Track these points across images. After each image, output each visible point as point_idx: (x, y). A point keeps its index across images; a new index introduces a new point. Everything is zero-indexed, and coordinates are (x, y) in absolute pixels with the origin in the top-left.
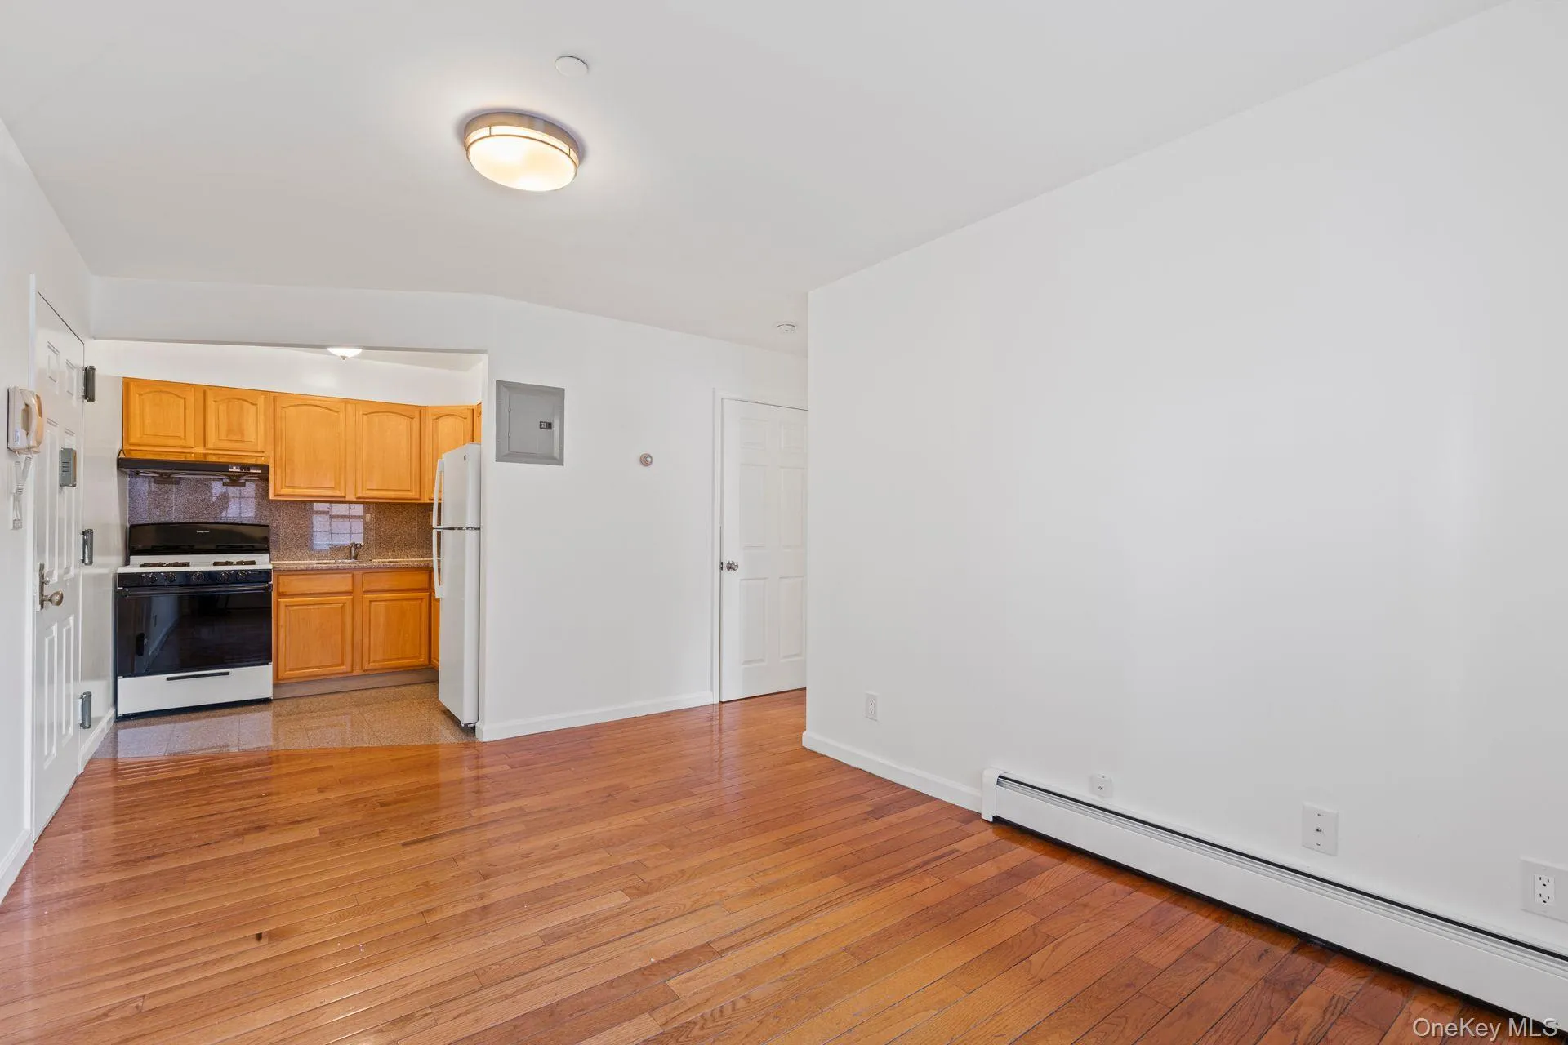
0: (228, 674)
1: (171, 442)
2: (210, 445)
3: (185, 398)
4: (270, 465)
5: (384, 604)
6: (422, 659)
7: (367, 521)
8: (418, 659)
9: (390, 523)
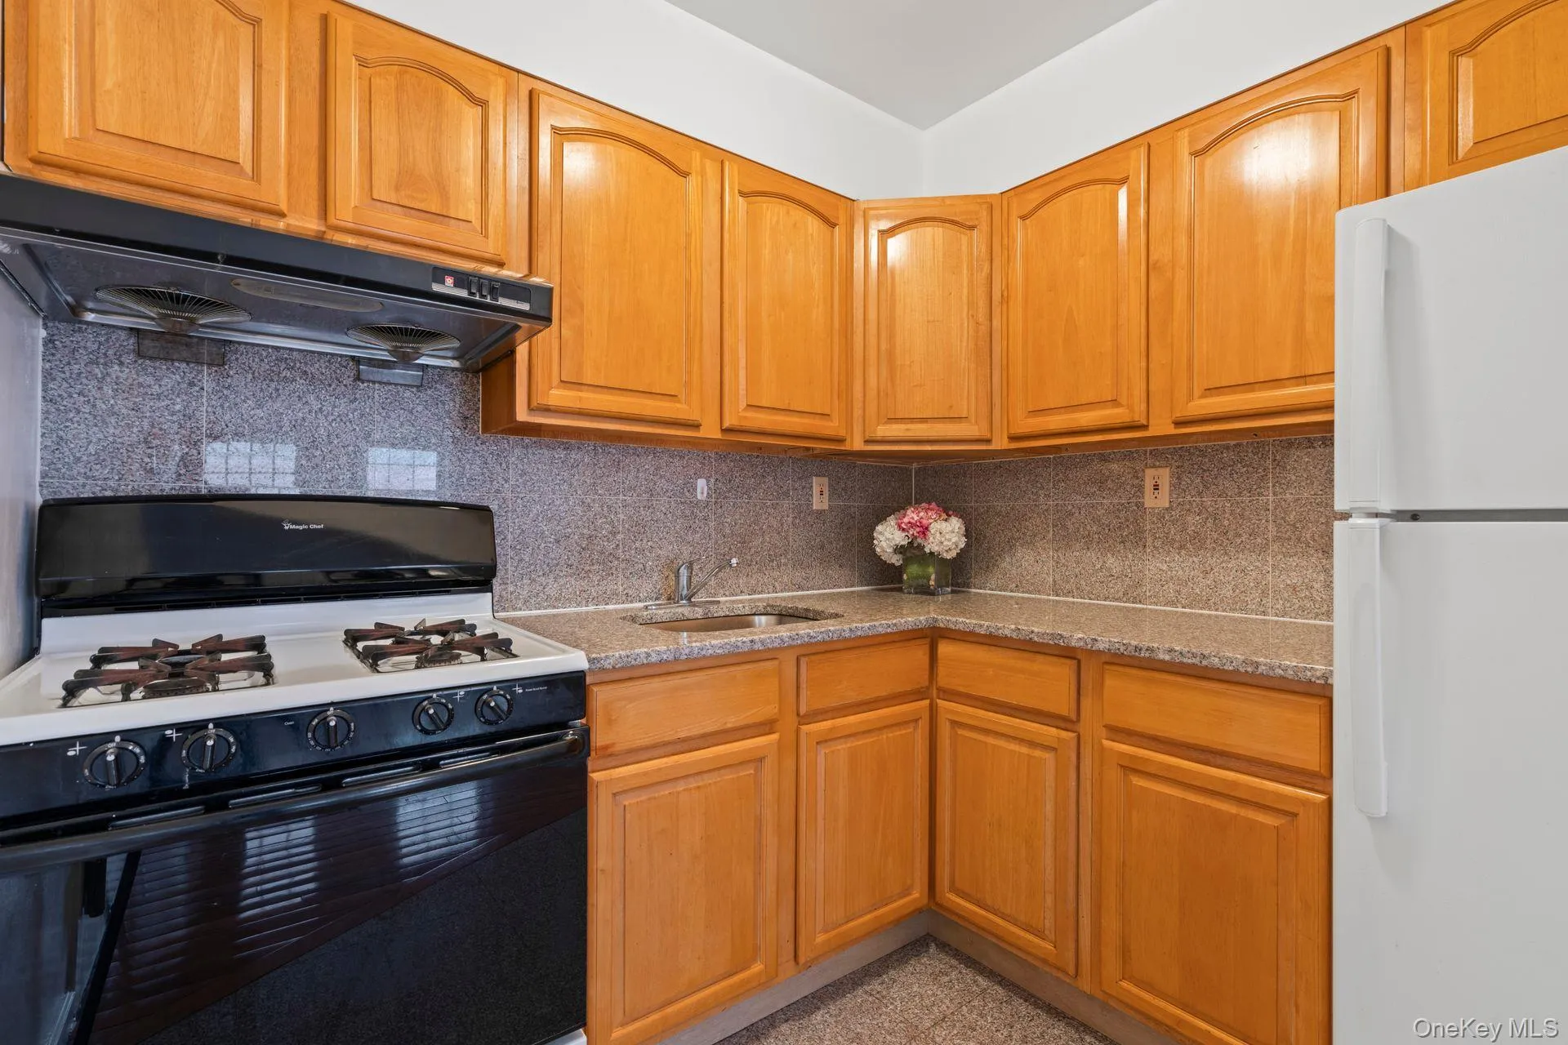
1: (211, 178)
2: (341, 213)
3: (255, 22)
4: (551, 290)
5: (844, 746)
6: (916, 895)
7: (699, 497)
8: (910, 894)
9: (744, 505)
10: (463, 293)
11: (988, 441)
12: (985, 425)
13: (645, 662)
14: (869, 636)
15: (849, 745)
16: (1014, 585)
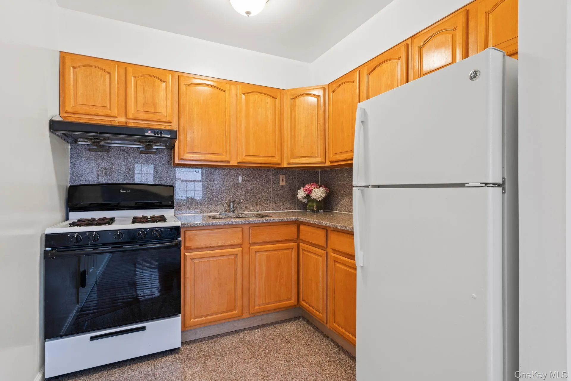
0: (143, 328)
1: (100, 111)
2: (130, 115)
3: (110, 73)
4: (177, 131)
5: (265, 254)
6: (292, 301)
7: (239, 182)
8: (290, 300)
9: (255, 184)
10: (153, 135)
11: (325, 163)
12: (323, 158)
13: (199, 225)
14: (272, 222)
15: (267, 254)
16: (344, 210)
